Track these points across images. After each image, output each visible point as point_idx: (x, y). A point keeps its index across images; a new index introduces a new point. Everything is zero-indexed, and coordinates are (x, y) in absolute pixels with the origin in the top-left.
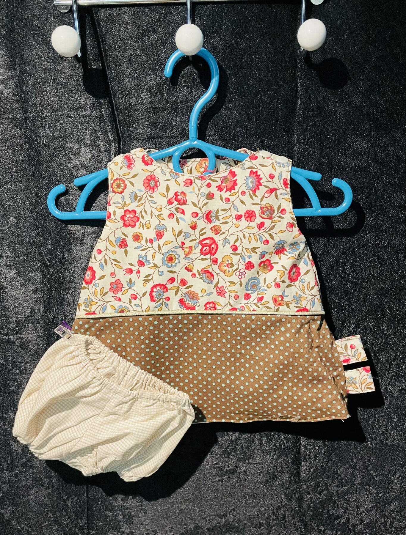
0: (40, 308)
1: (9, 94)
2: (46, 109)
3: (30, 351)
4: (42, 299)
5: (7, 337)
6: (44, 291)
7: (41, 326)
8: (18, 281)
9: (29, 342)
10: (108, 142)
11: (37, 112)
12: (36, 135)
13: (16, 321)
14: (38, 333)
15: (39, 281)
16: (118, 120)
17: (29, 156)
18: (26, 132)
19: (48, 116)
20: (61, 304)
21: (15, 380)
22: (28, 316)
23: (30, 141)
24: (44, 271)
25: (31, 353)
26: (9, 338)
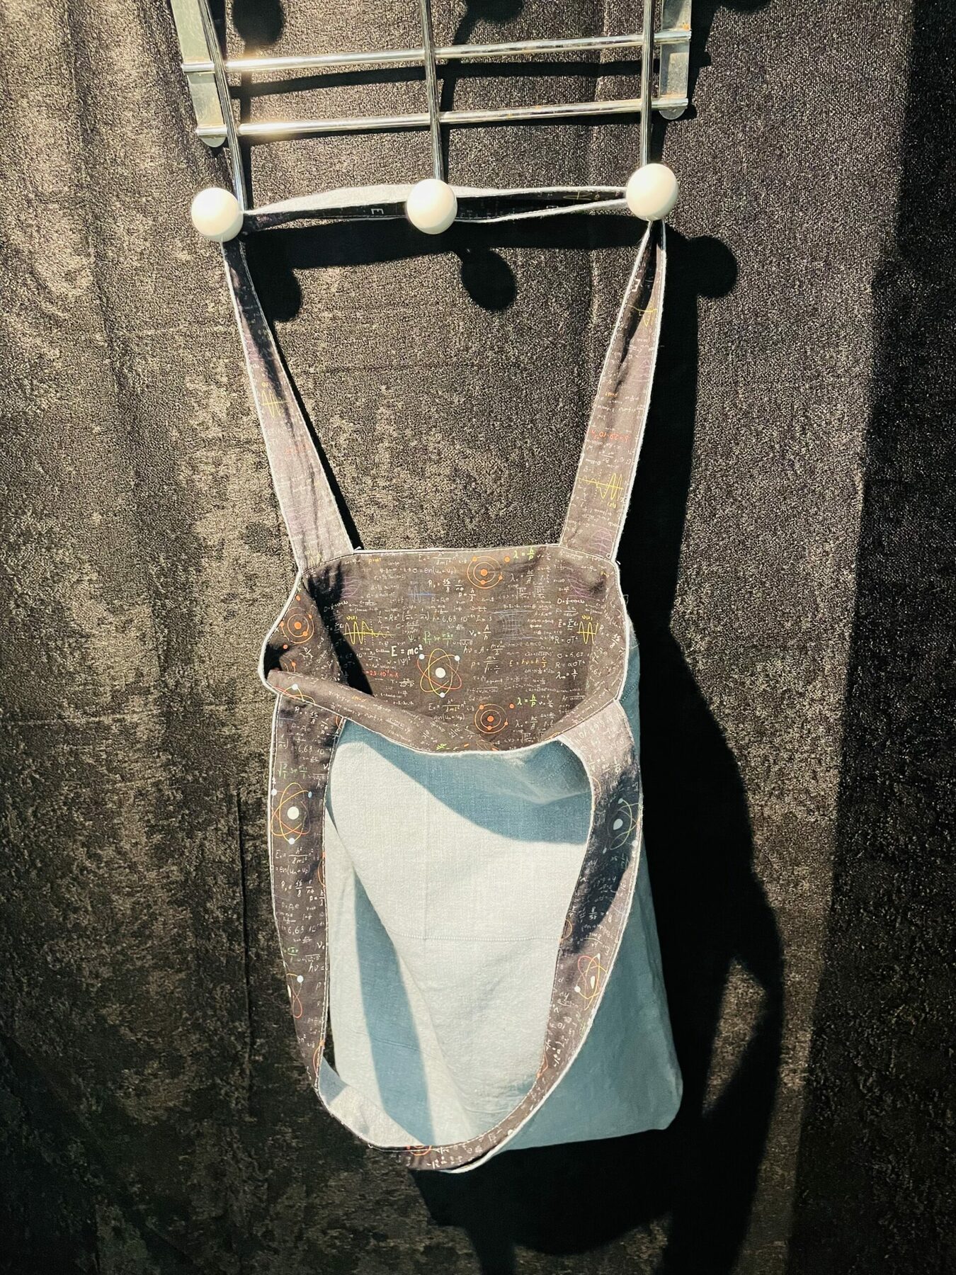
0: (152, 668)
1: (79, 297)
2: (146, 323)
3: (138, 742)
4: (154, 653)
5: (97, 719)
6: (157, 638)
7: (155, 699)
8: (111, 623)
9: (135, 726)
11: (130, 329)
12: (131, 369)
13: (111, 691)
14: (151, 710)
15: (148, 622)
17: (121, 404)
18: (112, 363)
19: (151, 335)
20: (188, 661)
21: (114, 791)
22: (132, 683)
23: (120, 379)
24: (155, 604)
25: (139, 746)
26: (100, 721)
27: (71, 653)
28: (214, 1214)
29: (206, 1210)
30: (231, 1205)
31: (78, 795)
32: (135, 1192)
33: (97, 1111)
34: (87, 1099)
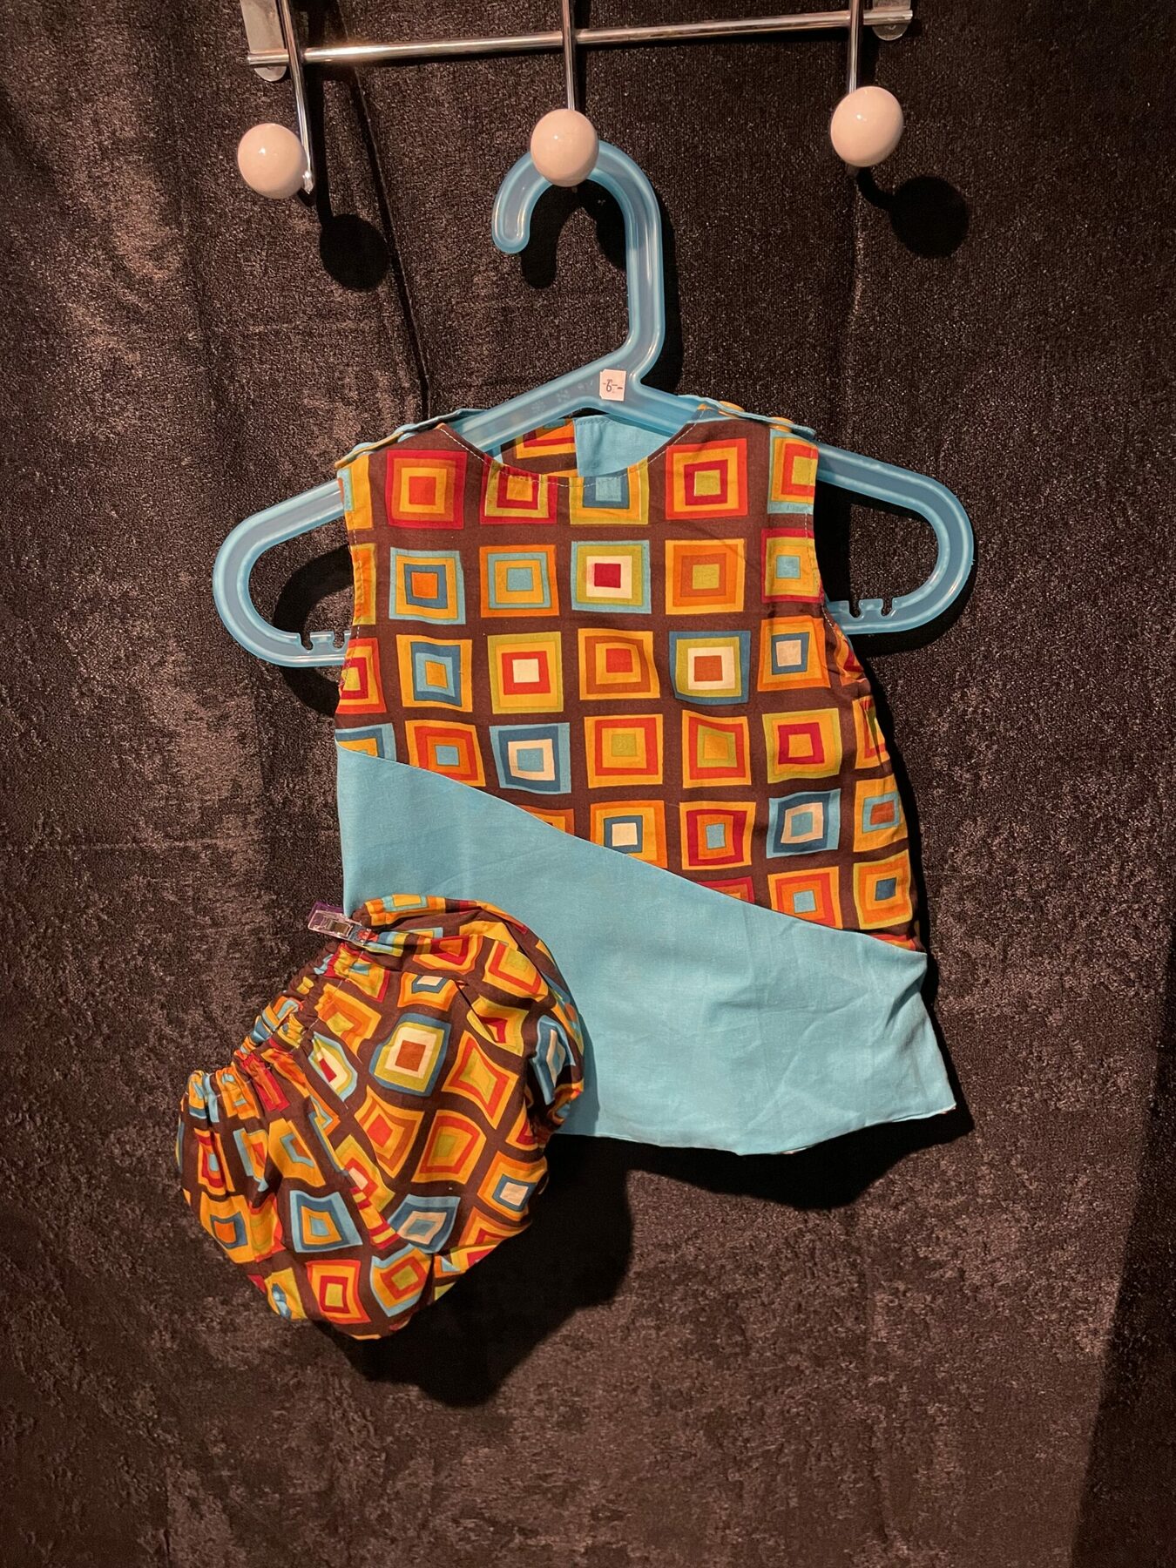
0: (253, 781)
1: (168, 281)
2: (252, 316)
3: (234, 876)
4: (256, 760)
5: (182, 844)
6: (260, 741)
7: (256, 820)
8: (201, 718)
9: (230, 854)
10: (397, 392)
11: (233, 323)
12: (232, 378)
13: (200, 808)
14: (251, 835)
15: (249, 718)
16: (419, 341)
17: (219, 427)
18: (209, 372)
19: (260, 332)
20: (302, 771)
21: (203, 938)
22: (227, 798)
23: (219, 393)
24: (259, 695)
25: (234, 880)
26: (186, 848)
27: (149, 757)
28: (316, 1489)
29: (306, 1483)
30: (338, 1478)
31: (156, 942)
32: (217, 1455)
33: (172, 1349)
34: (160, 1331)
